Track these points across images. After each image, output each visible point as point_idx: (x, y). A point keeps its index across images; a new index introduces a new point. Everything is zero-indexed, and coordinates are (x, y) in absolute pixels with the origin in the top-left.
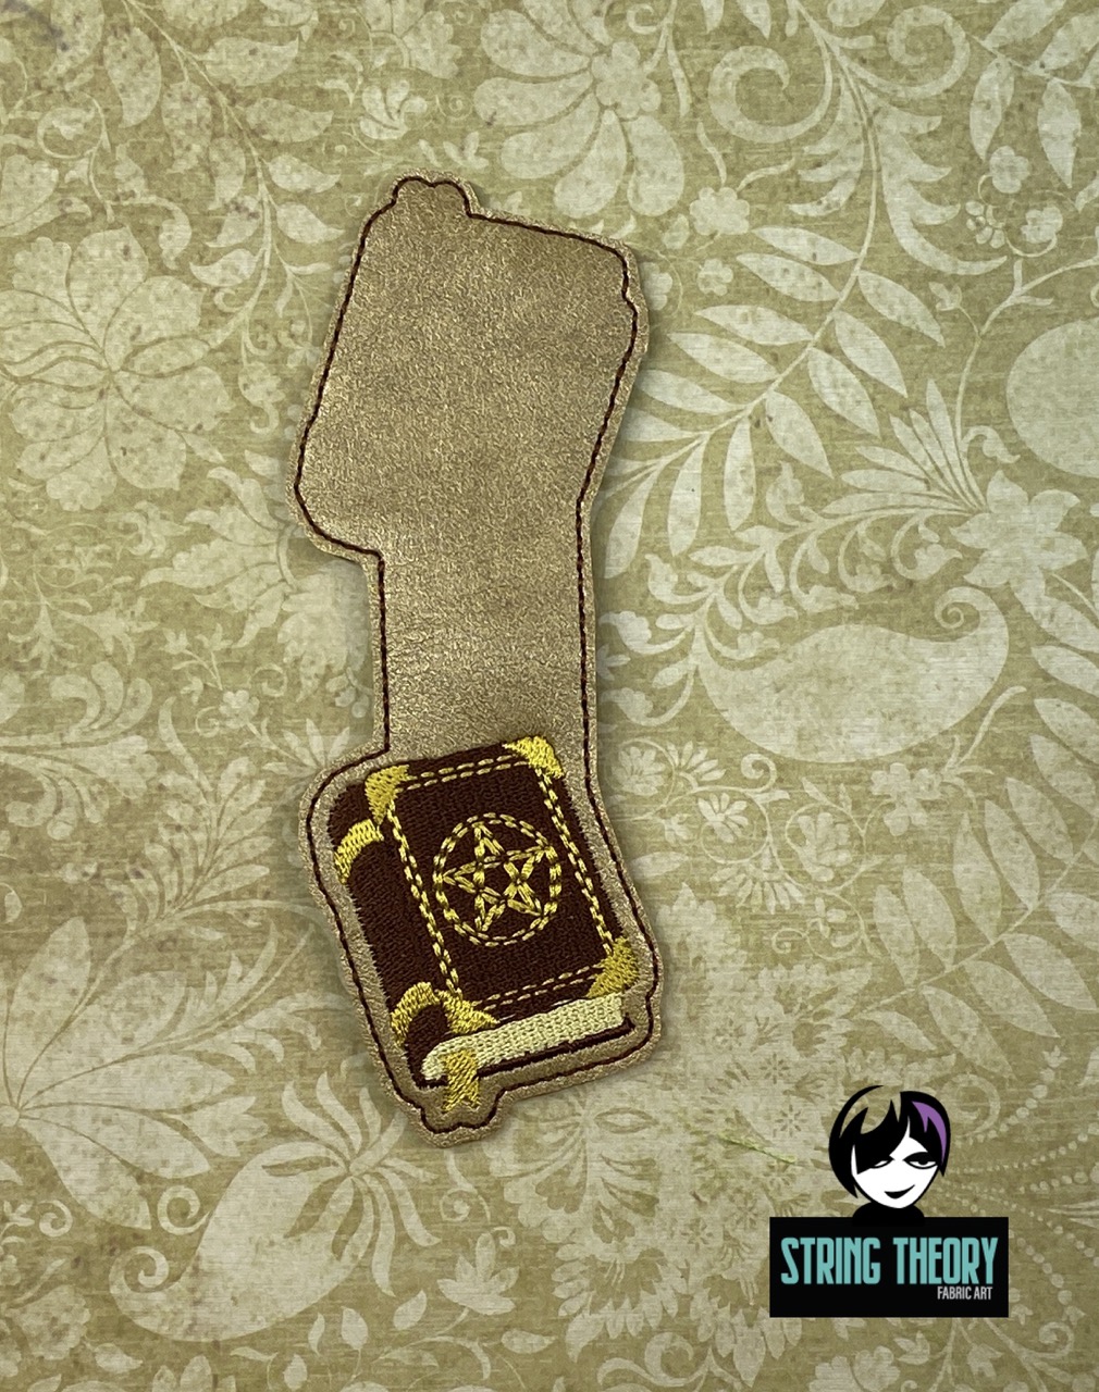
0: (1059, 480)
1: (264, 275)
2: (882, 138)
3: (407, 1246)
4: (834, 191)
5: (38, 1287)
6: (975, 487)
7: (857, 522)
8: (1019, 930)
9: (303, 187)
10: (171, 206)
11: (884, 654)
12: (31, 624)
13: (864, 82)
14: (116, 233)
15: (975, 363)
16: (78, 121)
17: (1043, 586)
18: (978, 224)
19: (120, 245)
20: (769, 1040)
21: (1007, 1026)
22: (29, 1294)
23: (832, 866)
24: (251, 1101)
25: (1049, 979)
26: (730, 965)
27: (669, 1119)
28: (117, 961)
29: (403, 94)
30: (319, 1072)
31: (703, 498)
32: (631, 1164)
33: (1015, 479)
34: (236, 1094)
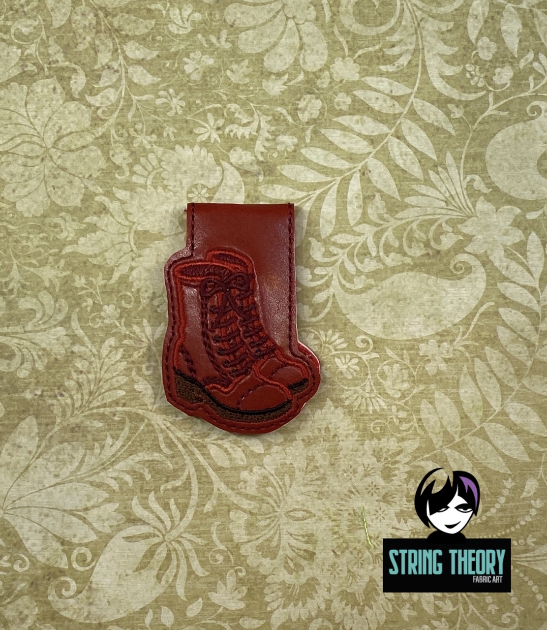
0: (511, 201)
1: (122, 101)
2: (424, 33)
3: (193, 576)
4: (401, 59)
5: (13, 596)
6: (470, 204)
7: (412, 222)
8: (491, 421)
9: (141, 57)
10: (77, 67)
11: (424, 286)
12: (9, 272)
13: (416, 5)
14: (49, 80)
15: (470, 143)
16: (31, 26)
17: (503, 253)
18: (471, 75)
19: (52, 86)
20: (369, 475)
21: (486, 468)
22: (9, 600)
23: (400, 390)
24: (117, 505)
25: (506, 445)
26: (351, 438)
27: (320, 514)
28: (51, 437)
29: (189, 11)
30: (150, 491)
31: (337, 210)
32: (303, 536)
33: (489, 201)
34: (110, 502)
